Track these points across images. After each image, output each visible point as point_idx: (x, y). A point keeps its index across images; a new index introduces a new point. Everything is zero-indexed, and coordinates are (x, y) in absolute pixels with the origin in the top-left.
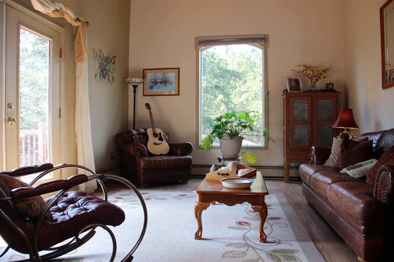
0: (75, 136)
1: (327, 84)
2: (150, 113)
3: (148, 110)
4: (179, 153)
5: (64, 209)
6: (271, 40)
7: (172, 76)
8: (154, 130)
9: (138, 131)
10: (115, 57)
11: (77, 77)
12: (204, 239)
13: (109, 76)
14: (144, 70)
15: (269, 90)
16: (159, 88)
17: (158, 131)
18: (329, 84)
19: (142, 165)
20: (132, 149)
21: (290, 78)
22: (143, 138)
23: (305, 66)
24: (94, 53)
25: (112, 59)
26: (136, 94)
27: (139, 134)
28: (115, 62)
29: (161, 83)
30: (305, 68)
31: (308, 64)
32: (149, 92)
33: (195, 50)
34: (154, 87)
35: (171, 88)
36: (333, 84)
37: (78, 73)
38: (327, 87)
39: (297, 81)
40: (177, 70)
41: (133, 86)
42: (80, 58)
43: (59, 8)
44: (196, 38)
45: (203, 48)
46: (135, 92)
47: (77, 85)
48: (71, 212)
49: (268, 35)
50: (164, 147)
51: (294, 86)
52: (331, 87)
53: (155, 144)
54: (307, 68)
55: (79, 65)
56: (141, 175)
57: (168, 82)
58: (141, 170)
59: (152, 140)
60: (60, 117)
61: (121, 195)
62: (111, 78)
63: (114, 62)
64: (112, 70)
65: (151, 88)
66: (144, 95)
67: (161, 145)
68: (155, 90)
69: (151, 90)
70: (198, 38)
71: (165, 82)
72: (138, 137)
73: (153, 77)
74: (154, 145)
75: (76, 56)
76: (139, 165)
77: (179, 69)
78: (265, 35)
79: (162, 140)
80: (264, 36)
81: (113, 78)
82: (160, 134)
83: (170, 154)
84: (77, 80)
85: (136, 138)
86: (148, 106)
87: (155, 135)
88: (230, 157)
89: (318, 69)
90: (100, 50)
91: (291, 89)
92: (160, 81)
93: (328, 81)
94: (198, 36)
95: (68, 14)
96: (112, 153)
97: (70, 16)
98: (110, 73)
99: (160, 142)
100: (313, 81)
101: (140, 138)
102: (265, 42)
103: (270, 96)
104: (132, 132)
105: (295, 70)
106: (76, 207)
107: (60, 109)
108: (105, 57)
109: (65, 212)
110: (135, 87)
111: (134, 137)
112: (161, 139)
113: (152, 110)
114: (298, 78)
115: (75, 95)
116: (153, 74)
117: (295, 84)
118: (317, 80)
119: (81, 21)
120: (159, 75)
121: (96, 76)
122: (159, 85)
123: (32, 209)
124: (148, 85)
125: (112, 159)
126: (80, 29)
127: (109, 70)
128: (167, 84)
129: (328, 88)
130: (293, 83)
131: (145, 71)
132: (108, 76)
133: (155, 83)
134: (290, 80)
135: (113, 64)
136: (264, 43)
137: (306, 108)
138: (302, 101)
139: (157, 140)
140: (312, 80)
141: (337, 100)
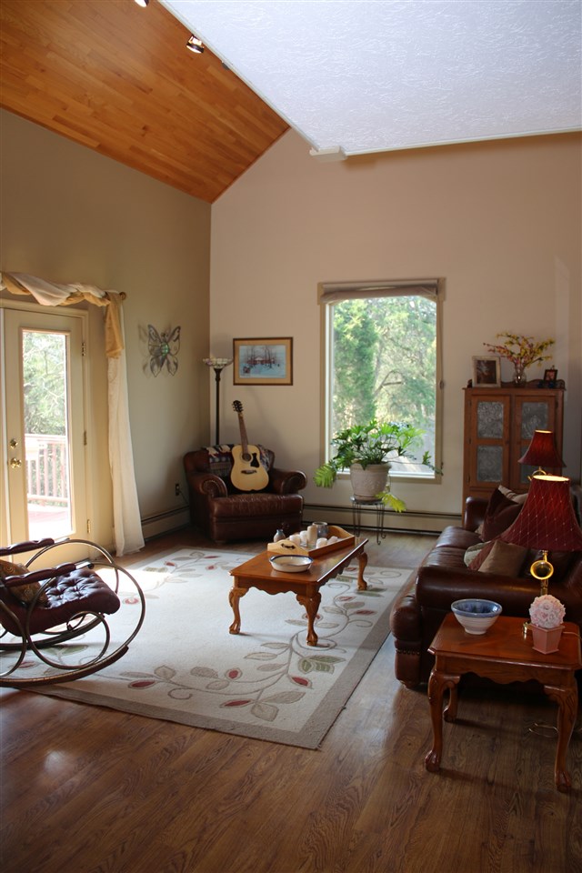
0: (109, 470)
1: (547, 371)
2: (241, 418)
3: (236, 413)
4: (282, 489)
5: (62, 592)
6: (450, 289)
7: (280, 350)
8: (244, 449)
9: (217, 450)
10: (179, 328)
11: (110, 380)
12: (242, 634)
13: (168, 363)
14: (235, 340)
15: (446, 378)
16: (259, 372)
17: (252, 449)
18: (551, 371)
19: (216, 510)
20: (200, 485)
21: (479, 359)
22: (227, 461)
23: (509, 336)
24: (140, 332)
25: (173, 334)
26: (221, 383)
27: (220, 455)
28: (181, 336)
29: (262, 362)
30: (508, 339)
31: (516, 332)
32: (243, 377)
33: (319, 306)
34: (252, 370)
35: (280, 372)
36: (556, 372)
37: (111, 375)
38: (545, 376)
39: (491, 365)
40: (289, 341)
41: (215, 370)
42: (113, 352)
43: (75, 291)
44: (320, 285)
45: (331, 302)
46: (218, 379)
47: (111, 392)
48: (68, 597)
49: (445, 279)
50: (260, 478)
51: (486, 374)
52: (552, 378)
53: (244, 472)
54: (513, 339)
55: (112, 362)
56: (215, 526)
57: (274, 362)
58: (215, 518)
59: (240, 465)
60: (85, 444)
61: (175, 559)
62: (173, 366)
63: (178, 338)
64: (173, 352)
65: (247, 371)
66: (235, 384)
67: (254, 474)
68: (254, 375)
69: (246, 376)
70: (324, 286)
71: (269, 361)
72: (217, 460)
73: (250, 353)
74: (244, 475)
75: (108, 349)
76: (211, 510)
77: (291, 339)
78: (438, 280)
79: (257, 465)
80: (436, 281)
81: (176, 364)
82: (255, 455)
83: (269, 489)
84: (110, 384)
85: (214, 462)
86: (238, 406)
87: (245, 456)
88: (365, 499)
89: (530, 342)
90: (150, 326)
91: (479, 380)
92: (261, 359)
93: (546, 365)
94: (322, 281)
95: (90, 294)
96: (177, 485)
97: (93, 295)
98: (169, 357)
99: (254, 468)
100: (519, 366)
101: (220, 461)
102: (437, 293)
103: (446, 389)
104: (208, 452)
105: (488, 345)
106: (74, 591)
107: (85, 433)
108: (160, 333)
109: (61, 596)
110: (218, 371)
111: (211, 460)
112: (255, 464)
113: (244, 413)
114: (493, 359)
115: (108, 407)
116: (250, 347)
117: (486, 370)
118: (525, 364)
119: (111, 298)
120: (260, 350)
121: (144, 367)
122: (259, 366)
123: (24, 595)
124: (241, 368)
125: (177, 494)
126: (110, 309)
127: (169, 353)
128: (273, 365)
129: (548, 379)
130: (484, 369)
131: (236, 342)
132: (166, 361)
133: (253, 362)
134: (479, 363)
135: (175, 341)
136: (435, 295)
137: (501, 416)
138: (494, 403)
139: (248, 466)
140: (516, 364)
141: (556, 404)
